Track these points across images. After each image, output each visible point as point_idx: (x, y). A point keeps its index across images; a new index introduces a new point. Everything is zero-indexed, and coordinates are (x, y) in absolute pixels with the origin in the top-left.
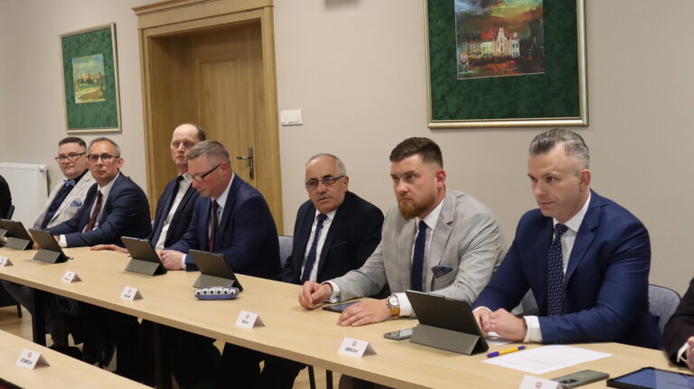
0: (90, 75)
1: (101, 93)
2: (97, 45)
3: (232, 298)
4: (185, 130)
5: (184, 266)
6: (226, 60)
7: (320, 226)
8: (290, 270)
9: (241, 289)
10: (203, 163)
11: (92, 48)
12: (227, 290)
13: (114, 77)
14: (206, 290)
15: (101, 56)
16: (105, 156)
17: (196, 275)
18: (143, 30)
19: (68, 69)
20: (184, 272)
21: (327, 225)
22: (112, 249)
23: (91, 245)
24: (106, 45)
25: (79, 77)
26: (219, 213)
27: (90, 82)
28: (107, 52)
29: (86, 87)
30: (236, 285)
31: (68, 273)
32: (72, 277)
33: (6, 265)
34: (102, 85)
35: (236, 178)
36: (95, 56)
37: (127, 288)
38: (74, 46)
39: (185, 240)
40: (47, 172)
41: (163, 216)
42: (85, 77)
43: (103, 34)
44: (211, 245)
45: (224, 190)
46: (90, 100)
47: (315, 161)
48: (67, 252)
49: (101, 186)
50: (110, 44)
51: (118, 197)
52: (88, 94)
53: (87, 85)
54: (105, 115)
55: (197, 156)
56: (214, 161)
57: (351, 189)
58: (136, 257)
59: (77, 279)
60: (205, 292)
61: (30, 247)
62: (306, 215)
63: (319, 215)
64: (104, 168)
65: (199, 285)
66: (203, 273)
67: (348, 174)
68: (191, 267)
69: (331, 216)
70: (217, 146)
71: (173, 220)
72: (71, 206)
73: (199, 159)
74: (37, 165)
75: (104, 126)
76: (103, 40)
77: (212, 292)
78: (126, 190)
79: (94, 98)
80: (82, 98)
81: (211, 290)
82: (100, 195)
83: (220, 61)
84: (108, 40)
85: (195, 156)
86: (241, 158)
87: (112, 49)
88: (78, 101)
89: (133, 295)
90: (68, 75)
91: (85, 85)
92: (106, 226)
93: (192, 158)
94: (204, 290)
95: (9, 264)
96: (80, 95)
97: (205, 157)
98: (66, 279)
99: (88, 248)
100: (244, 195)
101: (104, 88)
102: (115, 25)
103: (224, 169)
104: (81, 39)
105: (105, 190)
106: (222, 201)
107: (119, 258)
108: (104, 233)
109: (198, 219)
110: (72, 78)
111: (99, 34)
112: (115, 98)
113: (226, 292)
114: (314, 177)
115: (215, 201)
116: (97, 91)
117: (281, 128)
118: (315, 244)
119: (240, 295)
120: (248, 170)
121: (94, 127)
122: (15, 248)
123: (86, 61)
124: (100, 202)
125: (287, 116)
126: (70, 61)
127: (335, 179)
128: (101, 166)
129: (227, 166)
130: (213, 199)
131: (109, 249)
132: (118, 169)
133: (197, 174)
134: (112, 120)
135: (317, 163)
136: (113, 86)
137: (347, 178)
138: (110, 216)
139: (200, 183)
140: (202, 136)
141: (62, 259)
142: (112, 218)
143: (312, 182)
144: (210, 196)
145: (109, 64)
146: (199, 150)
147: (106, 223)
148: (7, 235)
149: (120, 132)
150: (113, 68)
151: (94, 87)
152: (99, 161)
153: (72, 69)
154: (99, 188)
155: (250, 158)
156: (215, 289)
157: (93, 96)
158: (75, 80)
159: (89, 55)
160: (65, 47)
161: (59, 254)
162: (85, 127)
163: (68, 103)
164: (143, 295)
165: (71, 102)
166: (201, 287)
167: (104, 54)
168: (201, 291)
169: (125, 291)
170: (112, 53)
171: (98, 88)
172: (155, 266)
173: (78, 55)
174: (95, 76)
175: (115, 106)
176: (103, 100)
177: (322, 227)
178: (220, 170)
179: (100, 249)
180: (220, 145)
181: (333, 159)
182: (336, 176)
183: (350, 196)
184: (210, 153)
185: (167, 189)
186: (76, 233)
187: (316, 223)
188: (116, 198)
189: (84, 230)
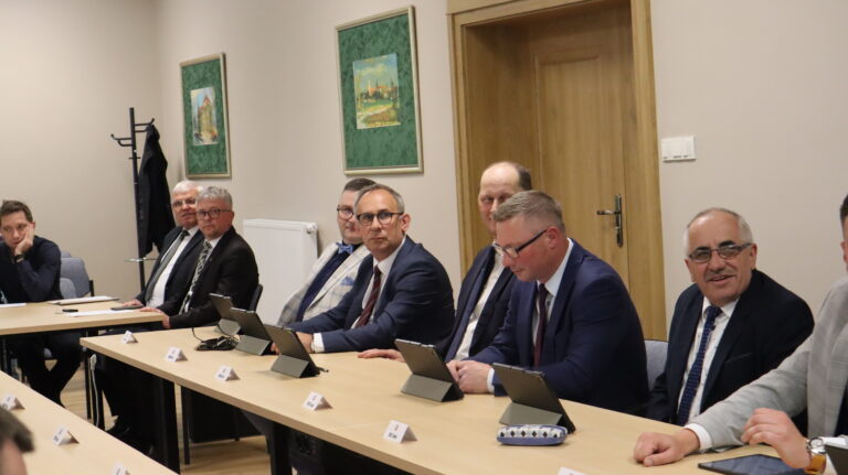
0: (377, 87)
1: (393, 114)
2: (389, 40)
3: (555, 443)
5: (491, 388)
6: (584, 59)
7: (710, 326)
8: (661, 396)
9: (571, 429)
10: (520, 228)
11: (380, 45)
12: (547, 430)
13: (412, 89)
14: (515, 429)
15: (393, 57)
16: (383, 214)
17: (506, 402)
18: (453, 15)
19: (347, 77)
20: (492, 398)
21: (721, 325)
22: (391, 357)
23: (360, 349)
24: (400, 40)
25: (363, 90)
26: (549, 304)
27: (378, 96)
28: (403, 51)
29: (373, 104)
30: (566, 423)
31: (313, 394)
32: (317, 402)
33: (228, 379)
34: (395, 101)
36: (385, 57)
37: (393, 423)
38: (357, 42)
39: (497, 345)
40: (318, 233)
41: (468, 308)
42: (370, 89)
43: (397, 23)
45: (556, 268)
46: (378, 125)
47: (703, 220)
48: (319, 360)
49: (379, 260)
50: (407, 39)
51: (405, 275)
52: (376, 115)
53: (373, 101)
54: (401, 148)
55: (509, 217)
56: (537, 224)
58: (418, 371)
59: (325, 406)
60: (513, 433)
61: (268, 352)
62: (689, 304)
63: (709, 309)
64: (384, 233)
65: (508, 421)
66: (515, 401)
67: (756, 241)
68: (500, 391)
69: (728, 311)
70: (544, 201)
71: (483, 314)
72: (343, 284)
73: (514, 220)
74: (304, 223)
75: (398, 164)
76: (397, 32)
77: (523, 433)
78: (415, 265)
79: (384, 120)
80: (367, 120)
81: (521, 429)
82: (379, 273)
83: (574, 61)
84: (403, 31)
85: (505, 216)
86: (603, 213)
87: (409, 45)
88: (361, 125)
89: (401, 434)
90: (347, 85)
91: (370, 101)
92: (384, 320)
93: (501, 220)
94: (511, 429)
95: (234, 377)
96: (365, 115)
97: (522, 219)
98: (309, 404)
99: (355, 354)
100: (588, 274)
101: (398, 105)
102: (414, 9)
103: (552, 237)
104: (365, 31)
105: (384, 266)
106: (553, 286)
107: (389, 371)
108: (380, 330)
109: (515, 313)
110: (353, 91)
111: (391, 23)
112: (413, 120)
113: (545, 434)
114: (705, 244)
115: (543, 285)
116: (388, 111)
117: (662, 166)
118: (701, 356)
119: (570, 438)
120: (615, 231)
121: (383, 165)
122: (249, 352)
123: (373, 65)
124: (377, 284)
125: (672, 145)
126: (350, 65)
127: (740, 249)
128: (379, 230)
129: (559, 232)
130: (539, 283)
131: (385, 356)
132: (403, 232)
133: (509, 246)
134: (409, 154)
136: (410, 103)
137: (755, 247)
138: (390, 305)
139: (514, 259)
140: (526, 181)
141: (311, 371)
142: (394, 309)
143: (700, 253)
144: (534, 278)
145: (406, 70)
146: (513, 207)
147: (384, 315)
148: (240, 333)
149: (421, 173)
150: (411, 75)
151: (385, 104)
152: (376, 223)
153: (352, 77)
154: (375, 263)
155: (618, 213)
156: (529, 429)
157: (382, 117)
158: (357, 94)
159: (376, 56)
160: (342, 44)
161: (306, 363)
162: (371, 166)
163: (347, 128)
164: (416, 434)
165: (352, 127)
166: (508, 426)
167: (398, 55)
168: (507, 432)
169: (390, 429)
170: (409, 52)
171: (390, 106)
172: (446, 387)
173: (361, 57)
174: (385, 89)
175: (414, 132)
176: (397, 123)
177: (713, 328)
178: (546, 239)
179: (372, 357)
180: (549, 198)
181: (734, 217)
182: (738, 244)
183: (759, 279)
184: (530, 212)
185: (476, 261)
186: (341, 331)
187: (704, 321)
188: (401, 278)
189: (353, 326)
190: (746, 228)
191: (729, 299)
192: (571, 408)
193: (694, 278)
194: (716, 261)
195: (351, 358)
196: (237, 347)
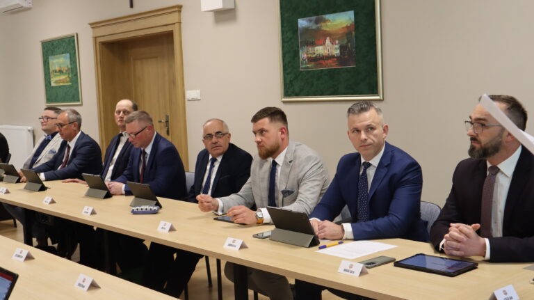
0: (61, 68)
1: (68, 79)
2: (65, 48)
3: (155, 212)
4: (124, 104)
5: (124, 192)
6: (151, 58)
7: (212, 166)
9: (161, 207)
10: (136, 126)
11: (62, 49)
12: (152, 207)
13: (77, 69)
14: (138, 208)
15: (68, 55)
17: (132, 198)
18: (96, 38)
19: (46, 63)
21: (217, 165)
22: (77, 182)
23: (62, 179)
24: (71, 47)
25: (54, 69)
26: (146, 157)
27: (61, 72)
28: (72, 52)
30: (158, 204)
31: (47, 197)
32: (50, 201)
33: (5, 193)
34: (69, 74)
35: (158, 134)
36: (64, 55)
37: (86, 207)
38: (51, 48)
39: (125, 175)
40: (33, 131)
42: (57, 69)
43: (69, 40)
44: (141, 179)
45: (150, 143)
46: (61, 84)
47: (209, 123)
48: (46, 184)
50: (74, 47)
52: (60, 80)
53: (59, 74)
54: (72, 93)
55: (132, 121)
56: (143, 124)
57: (232, 141)
58: (92, 187)
59: (53, 202)
61: (18, 181)
62: (203, 158)
63: (211, 159)
65: (134, 205)
66: (136, 197)
67: (230, 132)
68: (128, 193)
69: (219, 159)
70: (145, 114)
71: (116, 163)
72: (49, 153)
73: (133, 123)
74: (26, 127)
75: (71, 101)
76: (69, 44)
77: (142, 209)
79: (63, 82)
80: (56, 82)
83: (147, 58)
84: (72, 44)
85: (130, 121)
86: (161, 122)
87: (75, 50)
88: (53, 84)
89: (90, 212)
90: (46, 67)
91: (57, 74)
93: (128, 123)
95: (7, 192)
96: (55, 80)
97: (137, 122)
98: (46, 201)
100: (163, 146)
101: (70, 76)
102: (77, 35)
103: (149, 129)
104: (55, 43)
105: (72, 144)
106: (148, 150)
107: (81, 187)
110: (49, 69)
111: (67, 40)
112: (78, 82)
113: (151, 209)
114: (210, 132)
115: (144, 150)
116: (66, 78)
117: (187, 103)
118: (209, 177)
119: (160, 211)
120: (166, 129)
121: (64, 101)
122: (10, 182)
123: (59, 58)
125: (191, 94)
126: (48, 58)
127: (224, 135)
129: (151, 128)
130: (142, 149)
131: (74, 182)
133: (131, 133)
134: (76, 97)
135: (211, 124)
136: (76, 75)
137: (230, 135)
139: (133, 138)
140: (135, 108)
141: (43, 188)
143: (208, 136)
144: (141, 147)
145: (74, 61)
146: (133, 117)
148: (5, 174)
149: (81, 105)
150: (76, 63)
151: (64, 75)
153: (49, 63)
154: (68, 142)
155: (167, 122)
156: (144, 207)
157: (63, 81)
158: (51, 70)
159: (60, 54)
160: (43, 48)
161: (41, 185)
162: (58, 102)
163: (46, 86)
164: (96, 211)
165: (48, 84)
166: (135, 206)
167: (70, 54)
168: (135, 209)
169: (85, 209)
170: (75, 53)
171: (66, 76)
172: (105, 193)
173: (52, 54)
174: (64, 68)
175: (77, 87)
176: (70, 84)
177: (214, 166)
178: (147, 130)
179: (68, 182)
180: (147, 114)
181: (221, 122)
182: (224, 133)
183: (232, 146)
184: (140, 119)
185: (112, 142)
186: (52, 171)
187: (210, 163)
188: (80, 148)
189: (59, 169)
190: (226, 127)
191: (219, 155)
192: (160, 199)
193: (206, 146)
194: (214, 140)
195: (59, 183)
196: (4, 180)
